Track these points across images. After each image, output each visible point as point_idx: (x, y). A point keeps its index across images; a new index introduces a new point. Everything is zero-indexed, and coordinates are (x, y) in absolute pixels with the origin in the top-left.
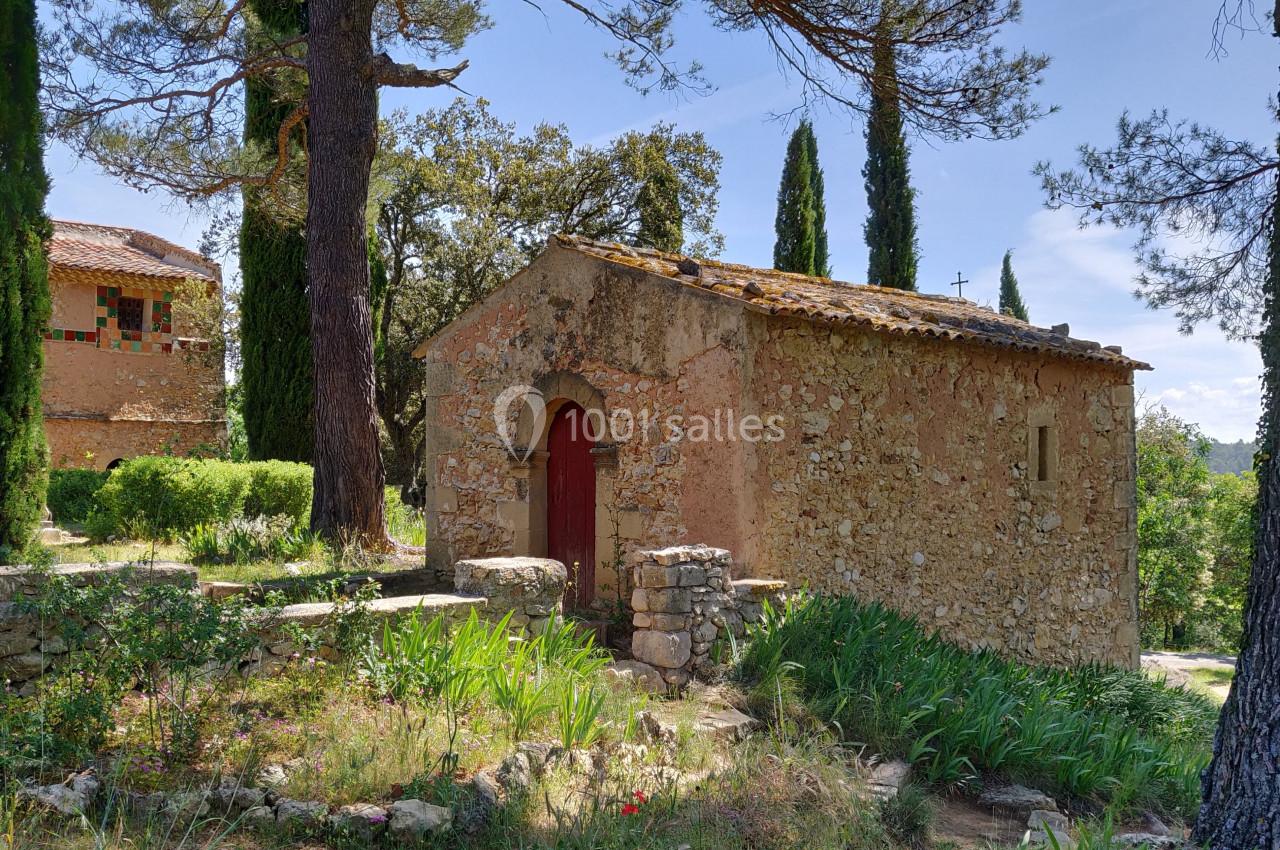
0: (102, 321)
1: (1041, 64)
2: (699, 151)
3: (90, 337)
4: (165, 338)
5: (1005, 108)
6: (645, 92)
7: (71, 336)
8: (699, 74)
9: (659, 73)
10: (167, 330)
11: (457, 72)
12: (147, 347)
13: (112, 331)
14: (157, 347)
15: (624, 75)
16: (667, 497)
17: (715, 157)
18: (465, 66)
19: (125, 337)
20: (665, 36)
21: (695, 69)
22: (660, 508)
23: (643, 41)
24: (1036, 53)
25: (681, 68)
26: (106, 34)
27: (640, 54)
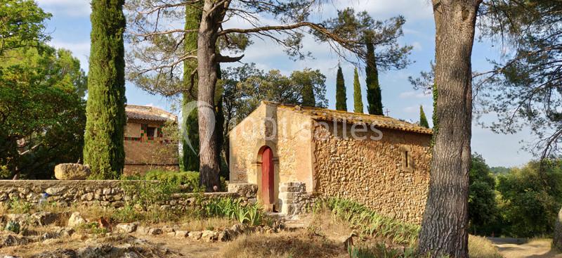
0: (142, 134)
1: (411, 48)
2: (319, 75)
3: (138, 139)
4: (161, 139)
5: (400, 61)
6: (295, 60)
7: (133, 139)
8: (311, 55)
9: (299, 56)
10: (161, 136)
11: (241, 58)
12: (155, 142)
13: (145, 137)
14: (158, 142)
15: (289, 56)
16: (293, 171)
17: (324, 77)
18: (243, 56)
19: (149, 139)
20: (300, 45)
21: (310, 53)
22: (290, 174)
23: (294, 46)
24: (409, 45)
25: (305, 54)
26: (143, 51)
27: (292, 51)
